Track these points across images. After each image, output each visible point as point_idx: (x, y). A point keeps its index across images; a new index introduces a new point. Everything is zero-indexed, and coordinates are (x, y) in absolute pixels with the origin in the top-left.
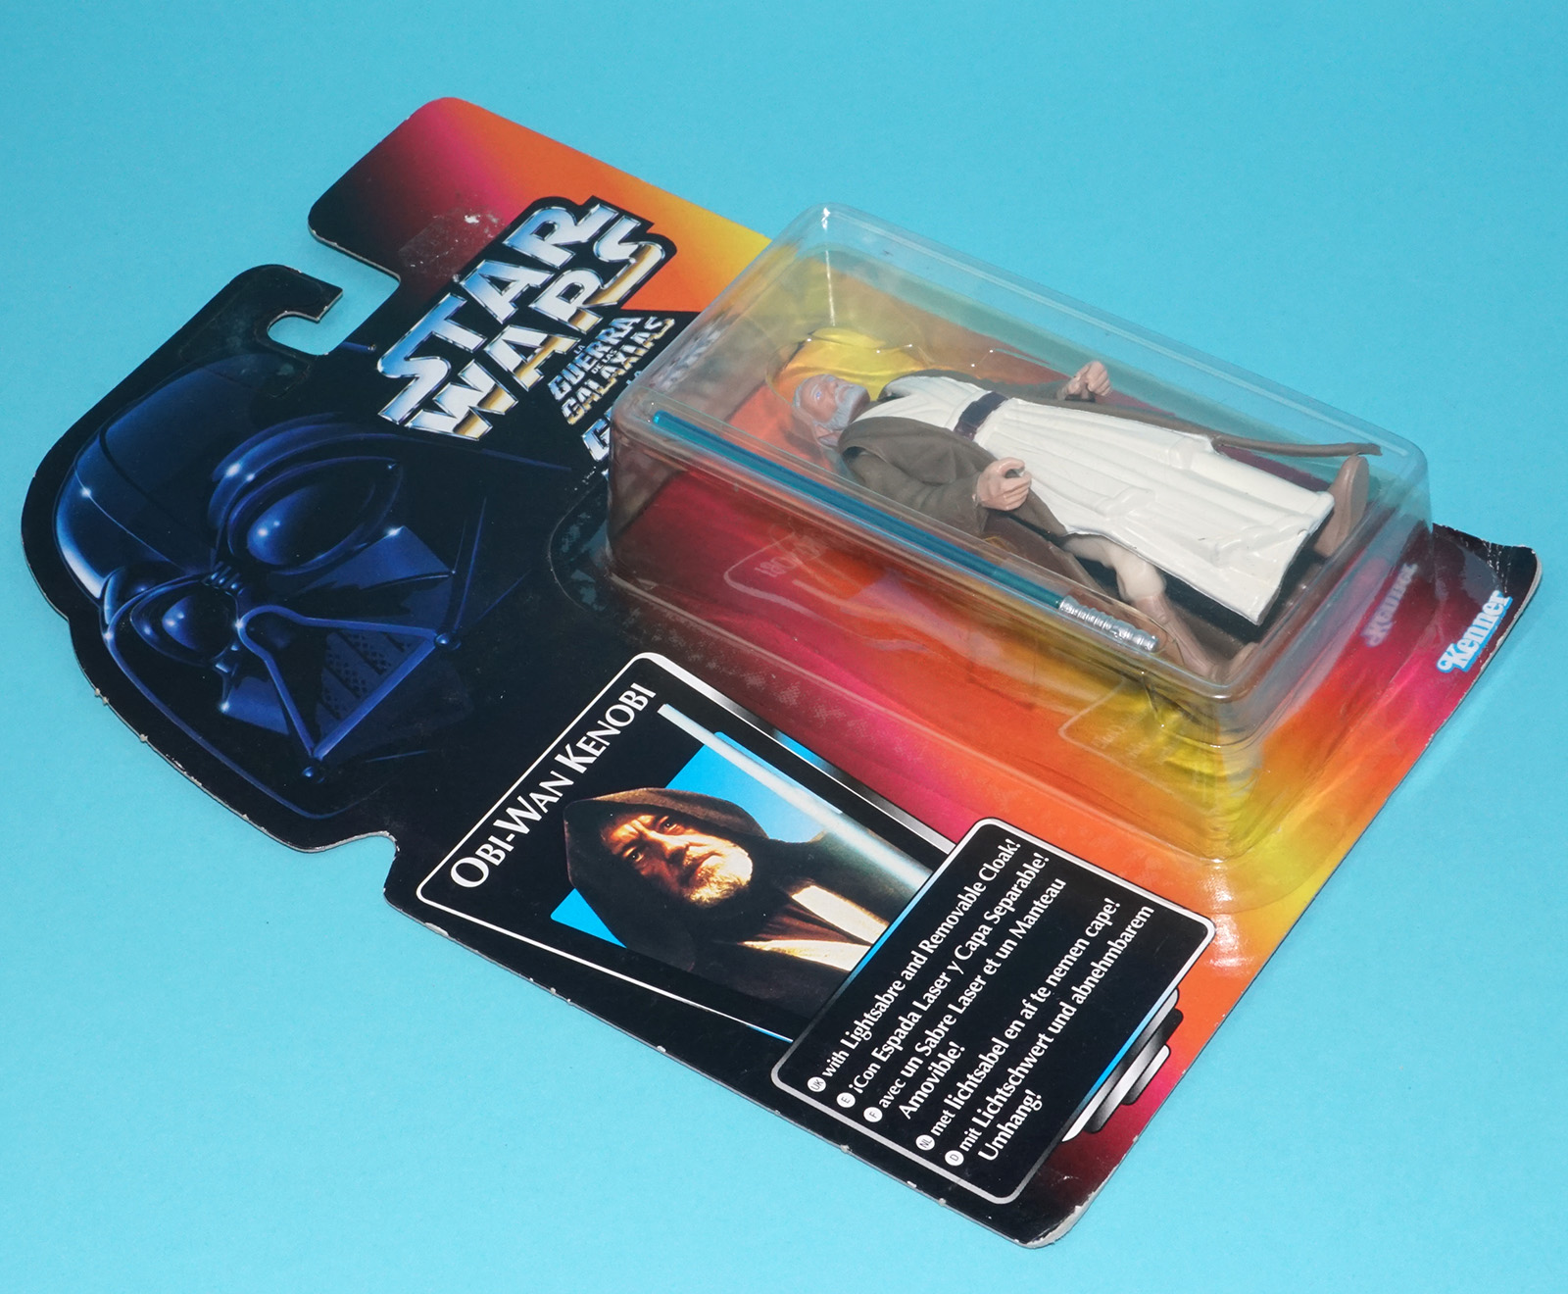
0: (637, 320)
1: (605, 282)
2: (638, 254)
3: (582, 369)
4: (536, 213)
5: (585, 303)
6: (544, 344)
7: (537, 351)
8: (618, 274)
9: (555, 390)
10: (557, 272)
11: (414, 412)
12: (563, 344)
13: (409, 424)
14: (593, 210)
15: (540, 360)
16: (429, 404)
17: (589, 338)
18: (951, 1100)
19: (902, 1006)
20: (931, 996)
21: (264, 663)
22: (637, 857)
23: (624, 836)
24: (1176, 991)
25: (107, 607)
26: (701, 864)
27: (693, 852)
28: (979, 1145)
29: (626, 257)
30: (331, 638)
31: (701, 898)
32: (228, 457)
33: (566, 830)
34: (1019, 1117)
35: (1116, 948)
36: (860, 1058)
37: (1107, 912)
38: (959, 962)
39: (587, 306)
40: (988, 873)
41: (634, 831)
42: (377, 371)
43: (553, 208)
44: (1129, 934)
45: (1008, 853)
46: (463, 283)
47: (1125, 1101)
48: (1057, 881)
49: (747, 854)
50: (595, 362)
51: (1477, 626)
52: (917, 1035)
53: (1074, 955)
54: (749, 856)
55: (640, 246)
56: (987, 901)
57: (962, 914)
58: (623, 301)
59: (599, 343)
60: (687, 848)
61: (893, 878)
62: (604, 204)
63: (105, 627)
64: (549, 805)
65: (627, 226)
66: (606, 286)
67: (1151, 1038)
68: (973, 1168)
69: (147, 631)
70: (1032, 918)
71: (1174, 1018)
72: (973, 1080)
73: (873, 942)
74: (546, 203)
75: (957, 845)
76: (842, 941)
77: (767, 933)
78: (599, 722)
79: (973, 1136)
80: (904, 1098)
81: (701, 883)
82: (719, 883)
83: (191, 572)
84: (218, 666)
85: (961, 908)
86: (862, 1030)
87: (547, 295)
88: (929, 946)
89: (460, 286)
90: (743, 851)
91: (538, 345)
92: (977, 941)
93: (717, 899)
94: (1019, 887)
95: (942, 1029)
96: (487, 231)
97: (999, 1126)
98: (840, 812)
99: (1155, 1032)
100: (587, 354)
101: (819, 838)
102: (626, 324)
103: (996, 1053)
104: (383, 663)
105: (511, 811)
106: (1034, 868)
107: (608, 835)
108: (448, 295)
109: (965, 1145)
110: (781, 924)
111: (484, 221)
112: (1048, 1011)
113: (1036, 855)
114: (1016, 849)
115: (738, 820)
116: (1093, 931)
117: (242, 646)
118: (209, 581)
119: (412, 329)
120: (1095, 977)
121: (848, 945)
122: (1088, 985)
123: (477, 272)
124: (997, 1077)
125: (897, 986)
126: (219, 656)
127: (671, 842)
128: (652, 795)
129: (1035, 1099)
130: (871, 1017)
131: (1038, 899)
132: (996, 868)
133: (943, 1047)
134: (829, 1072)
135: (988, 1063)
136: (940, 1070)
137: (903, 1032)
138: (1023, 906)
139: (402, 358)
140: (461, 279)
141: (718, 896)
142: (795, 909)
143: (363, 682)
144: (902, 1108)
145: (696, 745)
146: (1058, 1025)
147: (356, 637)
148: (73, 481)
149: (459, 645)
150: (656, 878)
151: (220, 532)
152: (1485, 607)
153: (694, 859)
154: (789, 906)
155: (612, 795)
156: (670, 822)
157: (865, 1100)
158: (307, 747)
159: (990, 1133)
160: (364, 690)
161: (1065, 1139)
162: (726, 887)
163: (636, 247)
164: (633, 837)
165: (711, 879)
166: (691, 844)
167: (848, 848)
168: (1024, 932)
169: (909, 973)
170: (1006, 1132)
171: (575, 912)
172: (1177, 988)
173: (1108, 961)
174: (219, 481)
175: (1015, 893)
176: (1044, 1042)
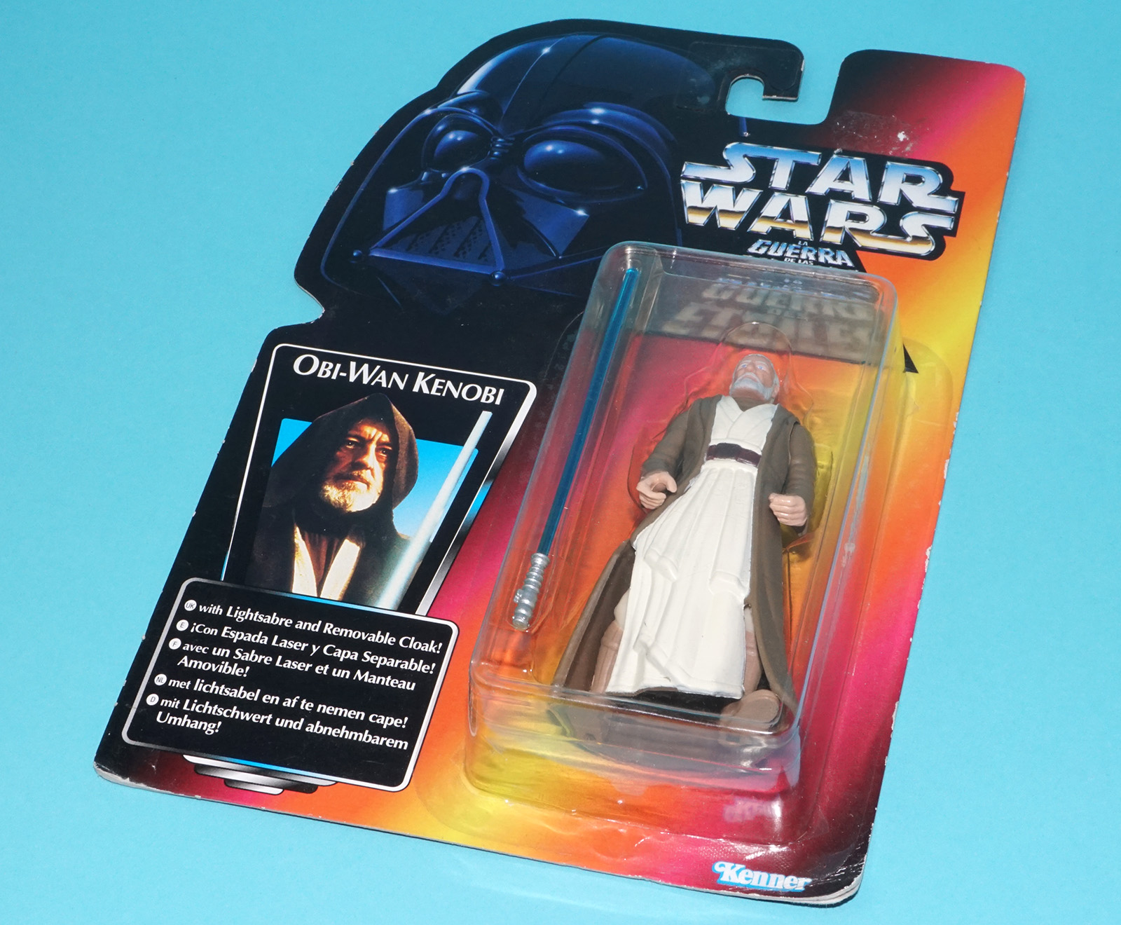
0: (850, 264)
1: (878, 232)
2: (917, 239)
3: (785, 252)
4: (929, 168)
5: (851, 229)
6: (798, 222)
7: (789, 221)
8: (890, 236)
9: (756, 245)
10: (874, 201)
11: (697, 179)
12: (804, 233)
13: (683, 182)
14: (949, 198)
15: (779, 226)
16: (707, 185)
17: (816, 243)
18: (200, 682)
19: (269, 630)
20: (285, 644)
21: (438, 193)
22: (350, 445)
23: (365, 432)
24: (334, 783)
25: (451, 101)
26: (357, 480)
27: (366, 474)
28: (166, 710)
29: (911, 234)
30: (473, 220)
31: (328, 491)
32: (610, 104)
33: (362, 399)
34: (197, 725)
35: (365, 737)
36: (219, 622)
37: (395, 722)
38: (321, 651)
39: (848, 231)
40: (407, 642)
41: (372, 436)
42: (726, 145)
43: (940, 176)
44: (378, 741)
45: (430, 648)
46: (835, 156)
47: (227, 782)
48: (414, 684)
49: (374, 502)
50: (796, 256)
51: (769, 877)
52: (247, 647)
53: (348, 714)
54: (373, 505)
55: (927, 238)
56: (379, 649)
57: (364, 638)
58: (864, 249)
59: (815, 251)
60: (367, 469)
61: (382, 589)
62: (960, 204)
63: (436, 107)
64: (379, 384)
65: (946, 223)
66: (875, 234)
67: (287, 780)
68: (147, 713)
69: (440, 128)
70: (375, 680)
71: (311, 788)
72: (222, 690)
73: (321, 596)
74: (941, 168)
75: (427, 616)
76: (317, 579)
77: (310, 537)
78: (461, 384)
79: (175, 704)
80: (192, 656)
81: (340, 487)
82: (344, 496)
83: (499, 128)
84: (425, 174)
85: (369, 636)
86: (241, 615)
87: (847, 205)
88: (329, 628)
89: (831, 155)
90: (376, 499)
91: (795, 219)
92: (341, 654)
93: (330, 500)
94: (399, 664)
95: (259, 659)
96: (894, 149)
97: (186, 716)
98: (431, 541)
99: (293, 781)
100: (801, 249)
101: (402, 537)
102: (843, 259)
103: (247, 695)
104: (464, 253)
105: (365, 367)
106: (421, 667)
107: (364, 424)
108: (819, 153)
109: (165, 702)
110: (320, 542)
111: (905, 142)
112: (295, 714)
113: (434, 665)
114: (434, 651)
115: (403, 488)
116: (374, 718)
117: (446, 178)
118: (496, 139)
119: (775, 148)
120: (333, 732)
121: (315, 584)
122: (323, 730)
123: (849, 160)
124: (226, 702)
125: (287, 622)
126: (434, 170)
127: (371, 459)
128: (407, 435)
129: (214, 729)
130: (257, 617)
131: (392, 678)
132: (413, 645)
133: (242, 664)
134: (203, 609)
135: (240, 693)
136: (224, 668)
137: (250, 638)
138: (385, 671)
139: (744, 154)
140: (838, 154)
141: (332, 499)
142: (335, 545)
143: (444, 250)
144: (186, 658)
145: (461, 442)
146: (282, 723)
147: (480, 231)
148: (553, 41)
149: (498, 285)
150: (337, 461)
151: (541, 127)
152: (791, 877)
153: (359, 476)
154: (337, 541)
155: (399, 413)
156: (387, 452)
157: (186, 637)
158: (377, 244)
159: (179, 713)
160: (437, 253)
161: (185, 756)
162: (342, 501)
163: (926, 235)
164: (367, 437)
165: (346, 491)
166: (372, 470)
167: (400, 555)
168: (360, 678)
169: (301, 625)
170: (183, 721)
171: (291, 430)
172: (337, 782)
173: (349, 735)
174: (585, 108)
175: (393, 663)
176: (265, 720)
